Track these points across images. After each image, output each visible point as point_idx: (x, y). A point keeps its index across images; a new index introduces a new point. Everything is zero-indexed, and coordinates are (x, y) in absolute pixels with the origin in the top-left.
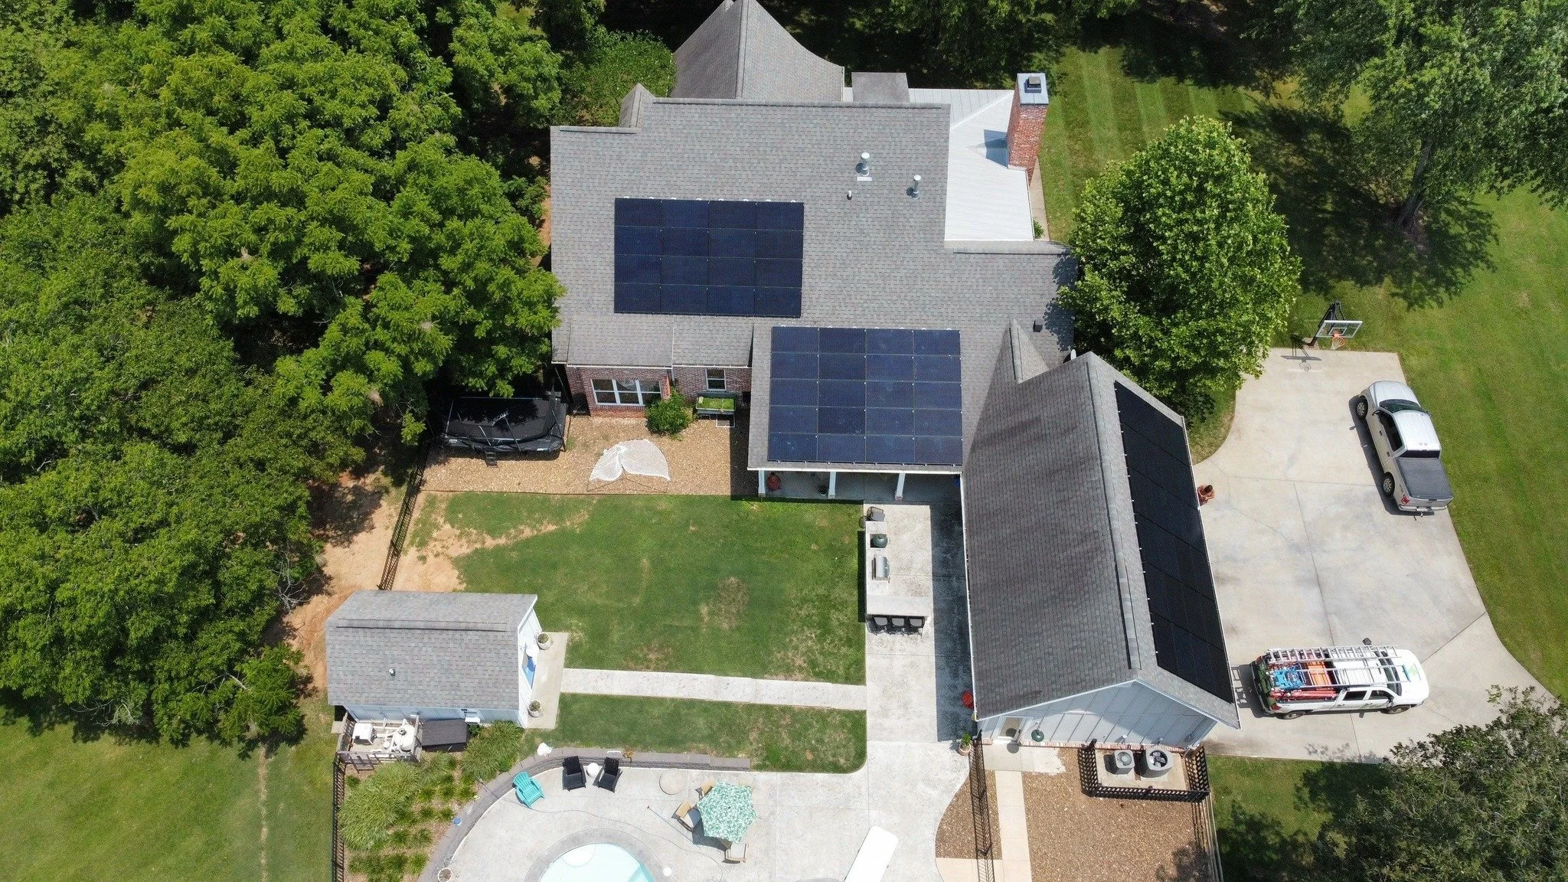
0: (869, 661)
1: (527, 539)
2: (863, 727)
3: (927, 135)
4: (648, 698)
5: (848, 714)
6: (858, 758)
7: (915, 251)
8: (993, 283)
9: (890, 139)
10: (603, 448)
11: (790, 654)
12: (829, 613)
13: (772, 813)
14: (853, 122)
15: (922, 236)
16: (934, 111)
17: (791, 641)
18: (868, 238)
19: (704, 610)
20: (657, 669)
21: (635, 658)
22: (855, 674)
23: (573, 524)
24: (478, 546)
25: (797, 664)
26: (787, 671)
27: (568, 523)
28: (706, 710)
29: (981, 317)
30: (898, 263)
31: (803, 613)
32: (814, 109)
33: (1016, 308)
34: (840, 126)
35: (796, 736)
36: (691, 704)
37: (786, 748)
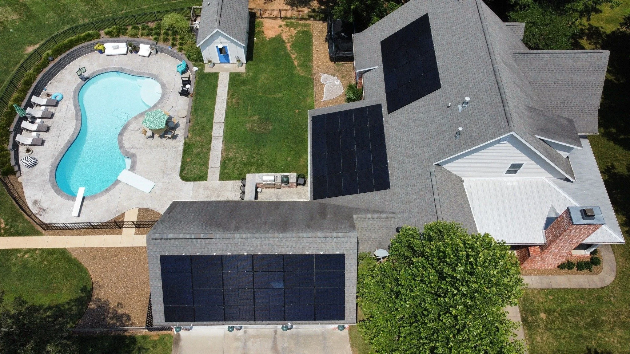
0: (231, 182)
1: (290, 56)
2: (199, 180)
3: (491, 127)
4: (215, 100)
5: (206, 174)
6: (185, 178)
7: (427, 151)
8: (418, 197)
9: (484, 110)
10: (337, 76)
11: (234, 150)
12: (255, 166)
13: (166, 148)
14: (489, 88)
15: (436, 150)
16: (507, 124)
17: (241, 151)
18: (430, 125)
19: (256, 118)
20: (228, 102)
21: (233, 95)
22: (223, 176)
23: (298, 70)
24: (286, 41)
25: (230, 153)
26: (226, 149)
27: (298, 69)
28: (209, 120)
29: (400, 198)
30: (420, 145)
31: (255, 155)
32: (491, 67)
33: (407, 214)
34: (486, 83)
35: (197, 155)
36: (212, 115)
37: (192, 151)
